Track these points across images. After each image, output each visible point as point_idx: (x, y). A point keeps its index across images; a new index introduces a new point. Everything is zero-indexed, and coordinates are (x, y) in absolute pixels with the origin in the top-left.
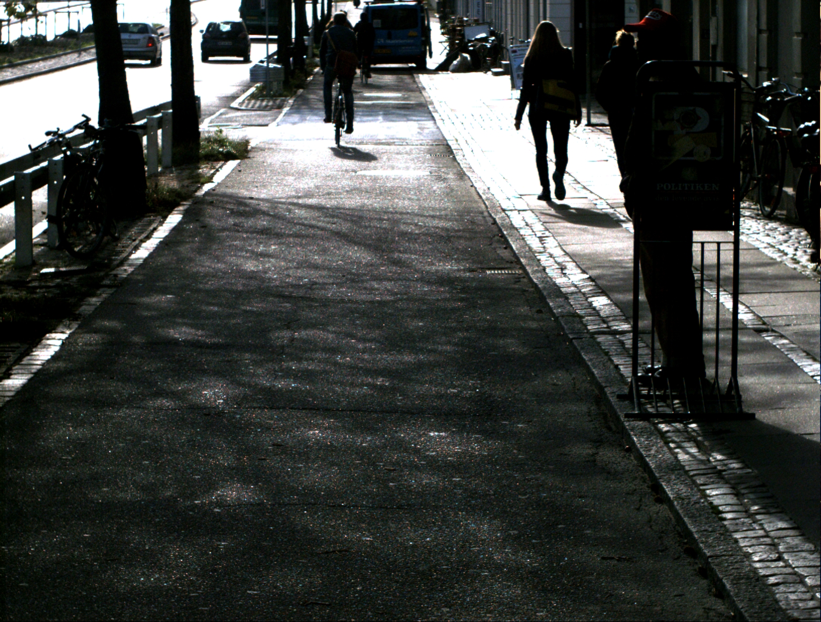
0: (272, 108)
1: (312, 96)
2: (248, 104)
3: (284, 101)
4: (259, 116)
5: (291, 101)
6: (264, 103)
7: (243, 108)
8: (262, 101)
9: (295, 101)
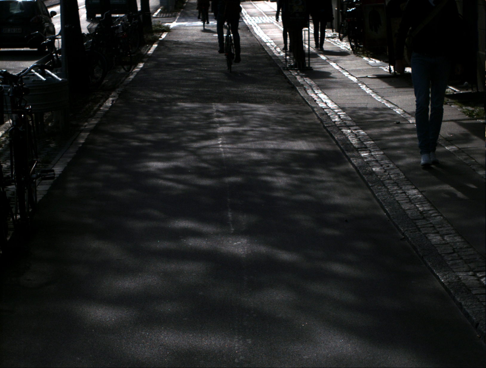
0: (171, 17)
1: (188, 12)
2: (160, 15)
3: (176, 14)
4: (167, 19)
5: (179, 14)
6: (167, 15)
7: (158, 17)
8: (166, 14)
9: (181, 14)
